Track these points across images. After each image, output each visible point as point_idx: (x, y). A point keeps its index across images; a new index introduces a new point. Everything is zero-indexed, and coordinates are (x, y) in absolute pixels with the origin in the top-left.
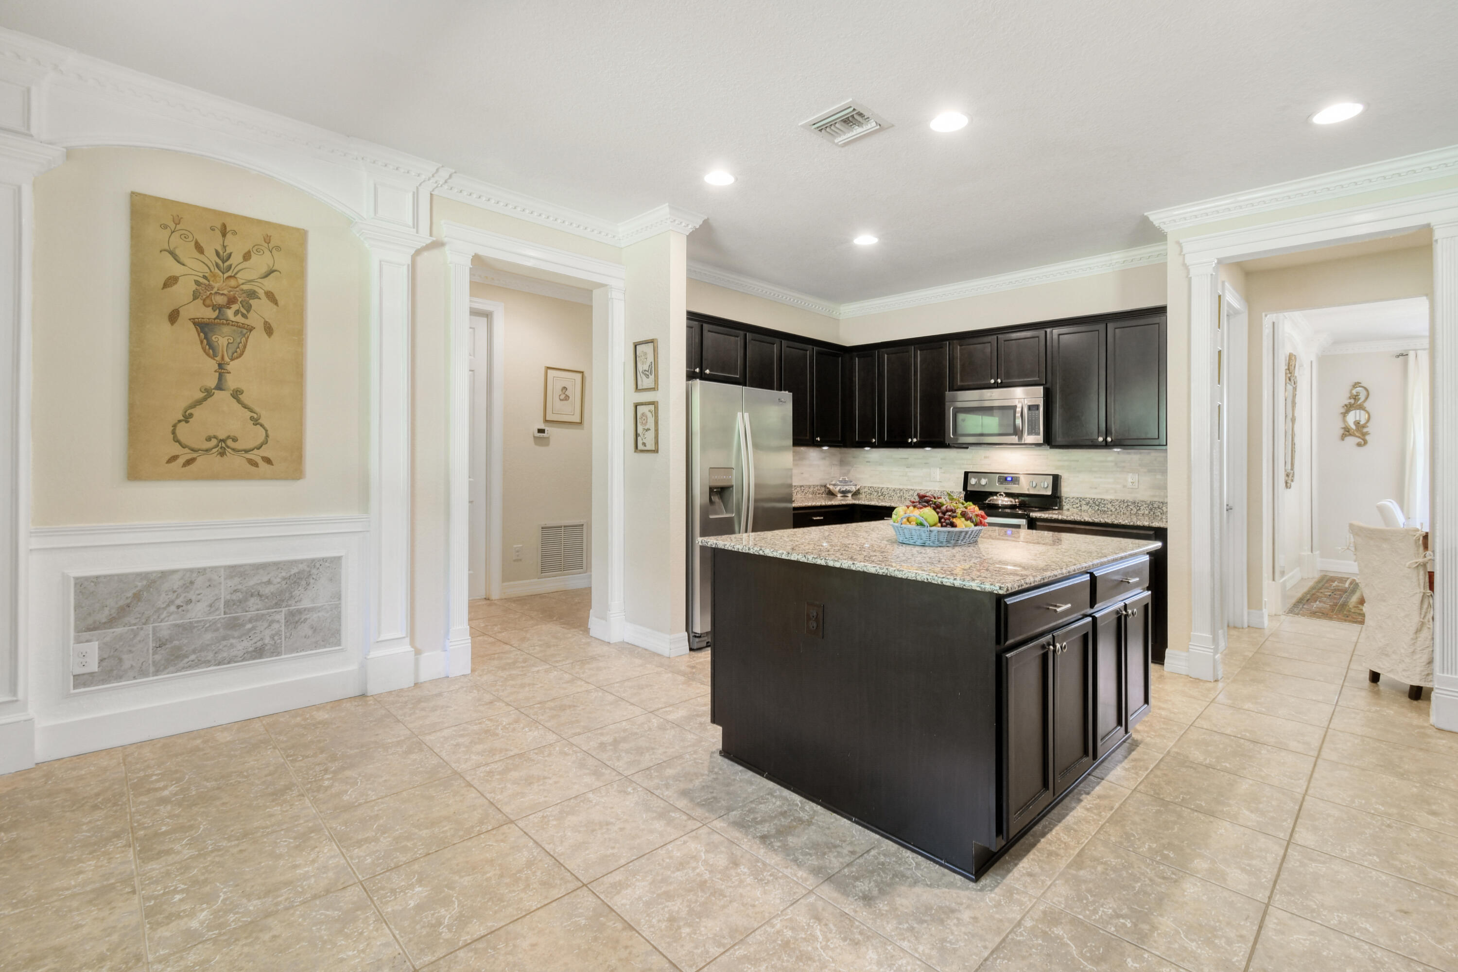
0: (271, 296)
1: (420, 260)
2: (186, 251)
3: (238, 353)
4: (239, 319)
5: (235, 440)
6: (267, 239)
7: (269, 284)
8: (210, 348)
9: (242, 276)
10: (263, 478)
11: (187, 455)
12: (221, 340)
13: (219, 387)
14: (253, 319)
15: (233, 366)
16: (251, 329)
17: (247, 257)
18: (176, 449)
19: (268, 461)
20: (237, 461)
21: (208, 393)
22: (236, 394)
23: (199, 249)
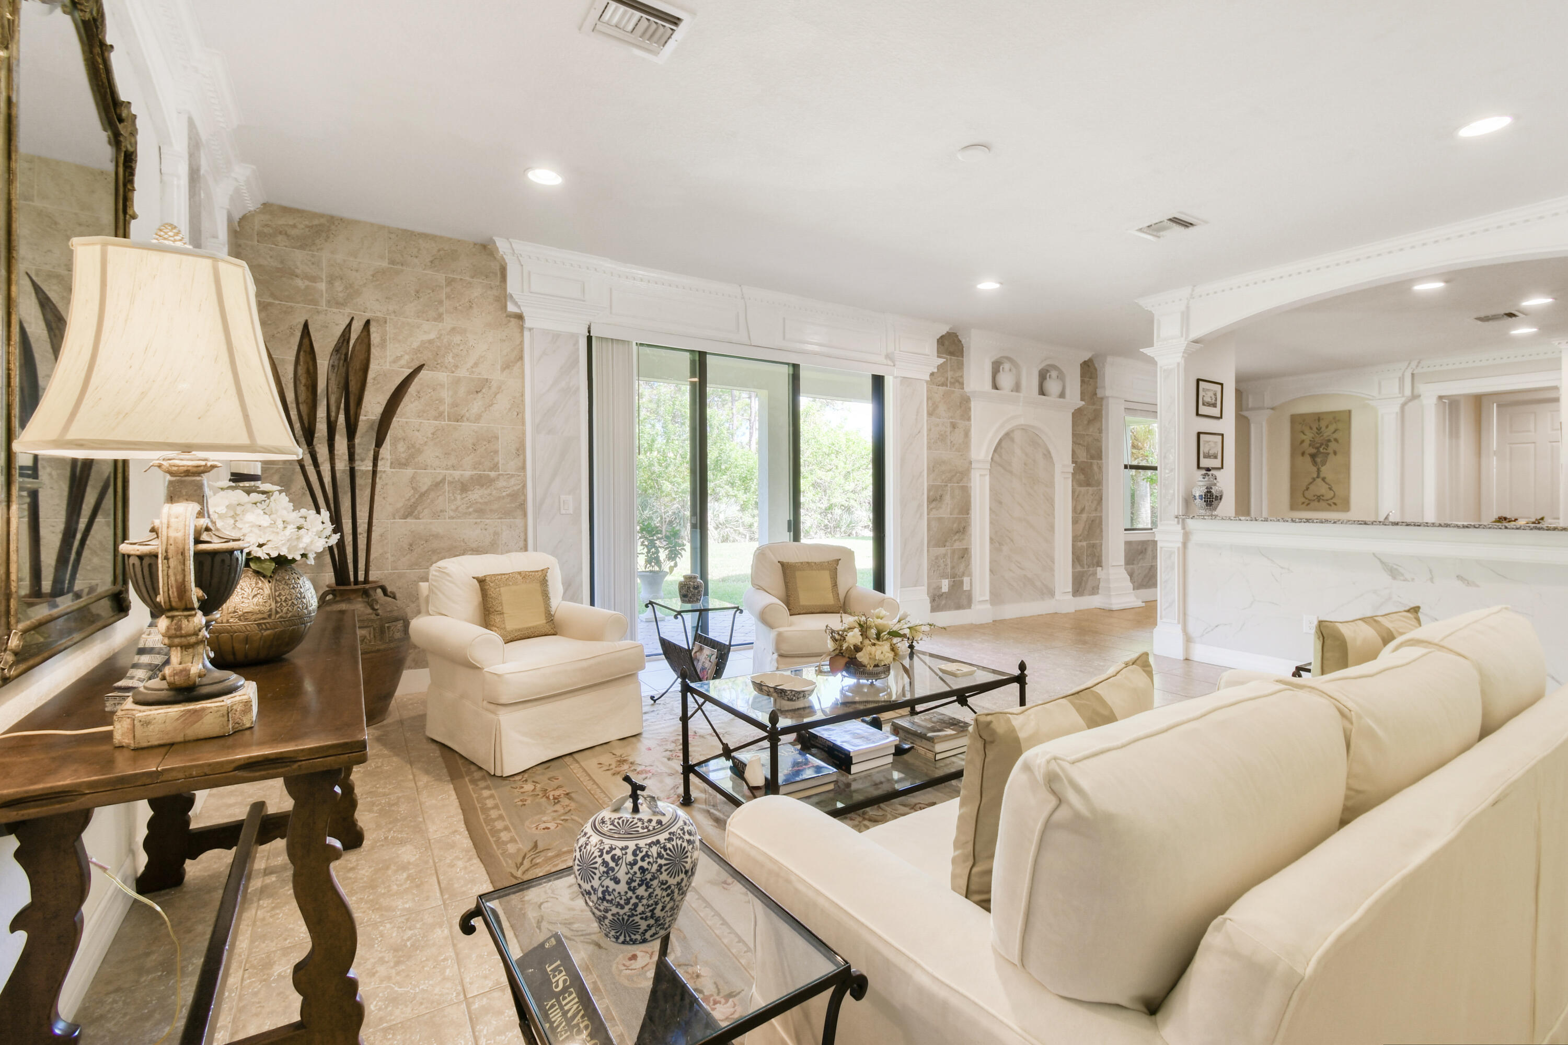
0: (1336, 440)
1: (1406, 408)
2: (1307, 431)
3: (1324, 463)
4: (1325, 451)
5: (1323, 496)
6: (1334, 418)
7: (1335, 436)
8: (1315, 463)
9: (1325, 435)
10: (1333, 511)
11: (1307, 502)
12: (1318, 460)
13: (1318, 477)
14: (1330, 450)
15: (1323, 469)
16: (1328, 454)
17: (1327, 427)
18: (1303, 500)
19: (1335, 504)
20: (1323, 504)
21: (1314, 479)
22: (1324, 479)
23: (1311, 428)
